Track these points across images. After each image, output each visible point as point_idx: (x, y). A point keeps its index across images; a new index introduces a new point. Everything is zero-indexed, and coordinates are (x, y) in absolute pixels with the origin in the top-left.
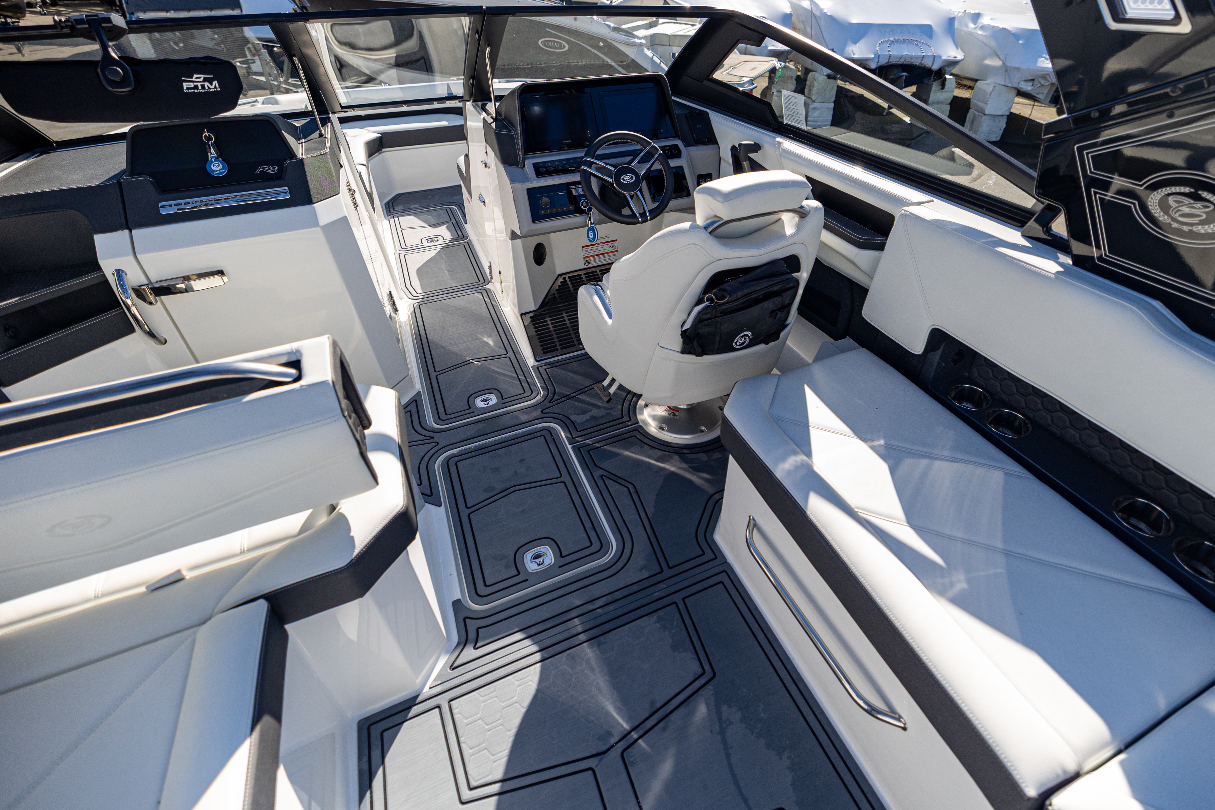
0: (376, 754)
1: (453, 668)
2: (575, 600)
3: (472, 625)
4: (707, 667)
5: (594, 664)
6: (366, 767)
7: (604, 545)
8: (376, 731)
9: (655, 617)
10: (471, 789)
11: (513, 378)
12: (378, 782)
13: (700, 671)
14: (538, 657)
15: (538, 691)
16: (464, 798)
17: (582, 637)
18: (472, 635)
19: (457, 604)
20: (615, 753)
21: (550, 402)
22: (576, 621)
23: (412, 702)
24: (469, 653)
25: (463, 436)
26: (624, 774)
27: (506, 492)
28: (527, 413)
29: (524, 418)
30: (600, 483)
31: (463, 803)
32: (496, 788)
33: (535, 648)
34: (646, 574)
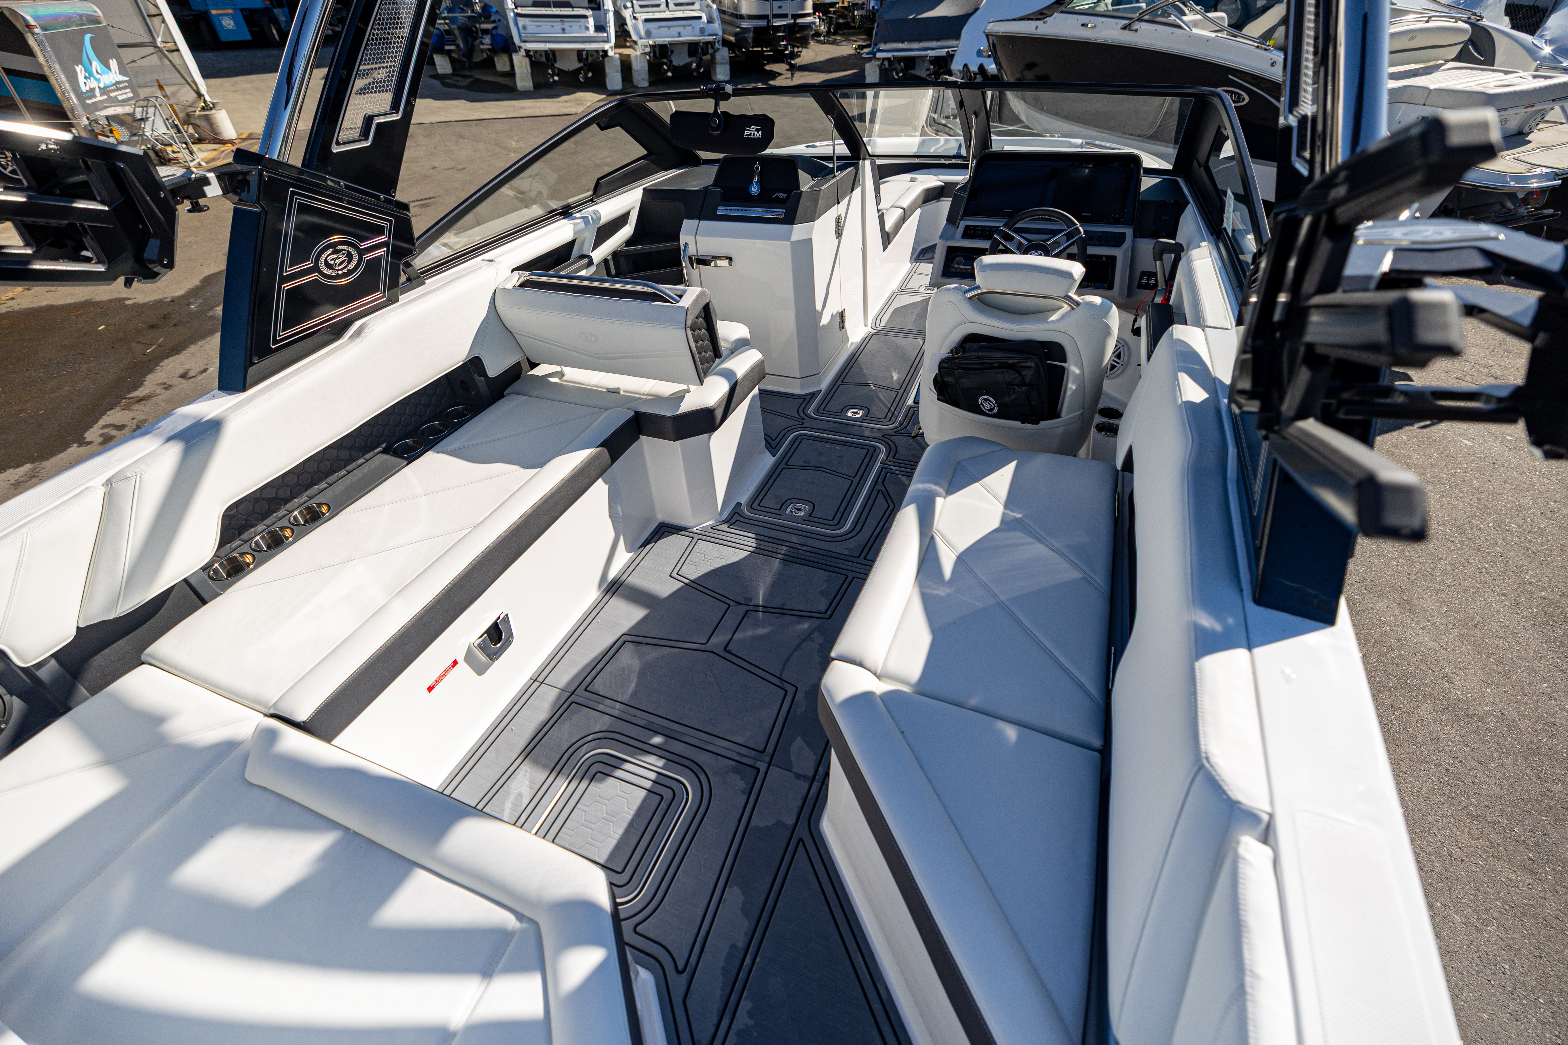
0: (656, 537)
1: (712, 528)
2: (794, 539)
3: (736, 517)
4: (829, 613)
5: (774, 570)
6: (650, 539)
7: (840, 524)
8: (663, 529)
9: (828, 574)
10: (677, 574)
11: (887, 406)
12: (649, 547)
13: (824, 611)
14: (752, 549)
15: (737, 562)
16: (672, 575)
17: (780, 556)
18: (732, 521)
19: (739, 505)
20: (745, 608)
21: (895, 432)
22: (785, 548)
23: (685, 529)
24: (725, 527)
25: (821, 427)
26: (740, 618)
27: (814, 468)
28: (872, 432)
29: (867, 433)
30: (875, 492)
31: (670, 576)
32: (687, 581)
33: (754, 545)
34: (847, 553)
